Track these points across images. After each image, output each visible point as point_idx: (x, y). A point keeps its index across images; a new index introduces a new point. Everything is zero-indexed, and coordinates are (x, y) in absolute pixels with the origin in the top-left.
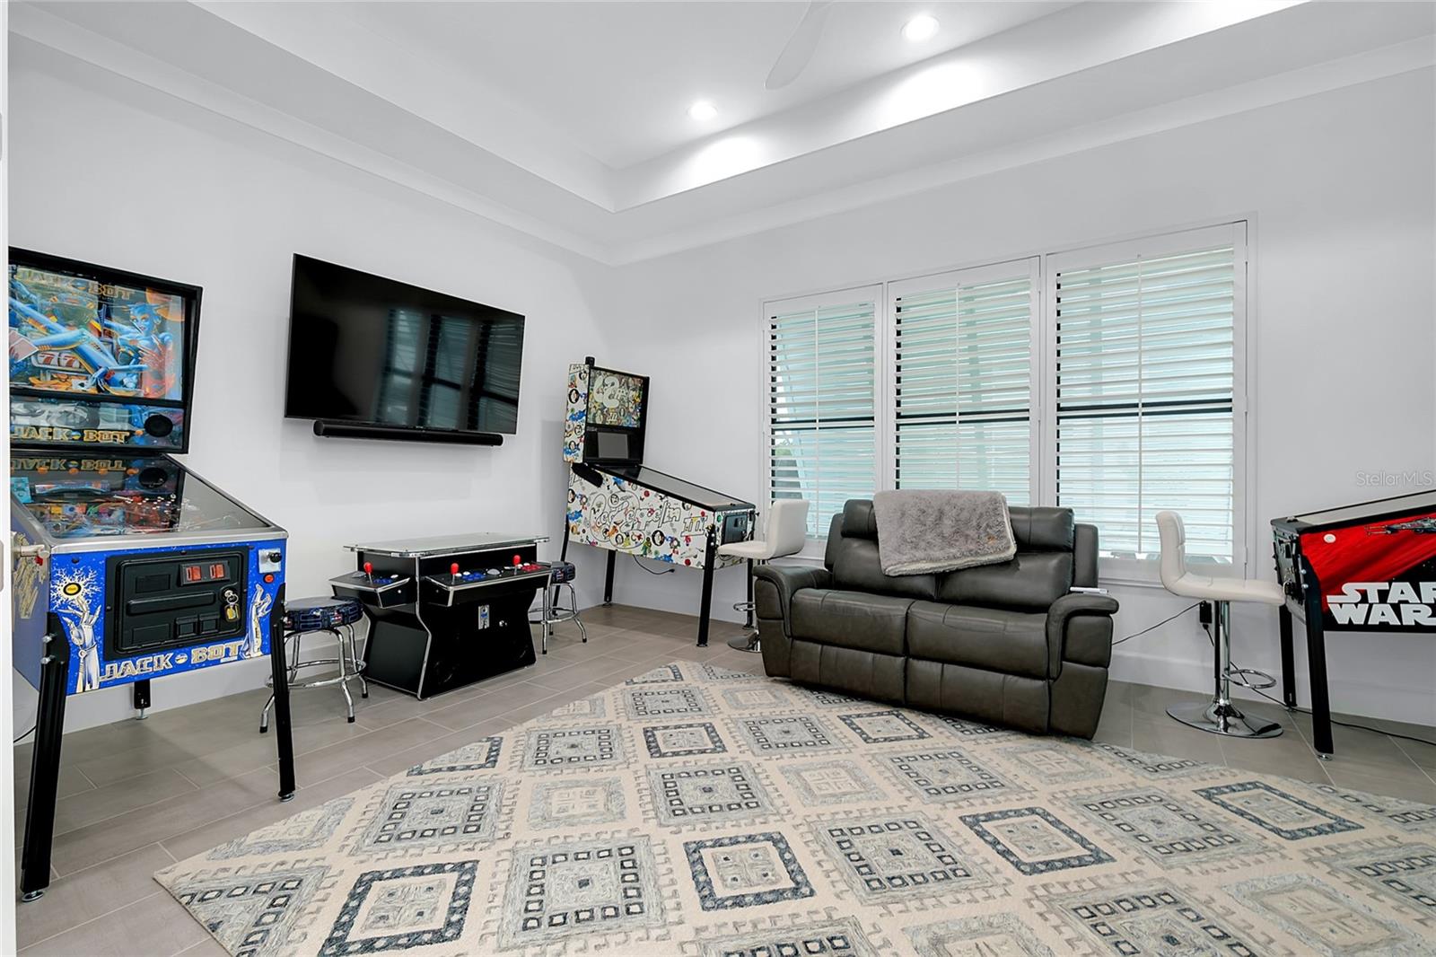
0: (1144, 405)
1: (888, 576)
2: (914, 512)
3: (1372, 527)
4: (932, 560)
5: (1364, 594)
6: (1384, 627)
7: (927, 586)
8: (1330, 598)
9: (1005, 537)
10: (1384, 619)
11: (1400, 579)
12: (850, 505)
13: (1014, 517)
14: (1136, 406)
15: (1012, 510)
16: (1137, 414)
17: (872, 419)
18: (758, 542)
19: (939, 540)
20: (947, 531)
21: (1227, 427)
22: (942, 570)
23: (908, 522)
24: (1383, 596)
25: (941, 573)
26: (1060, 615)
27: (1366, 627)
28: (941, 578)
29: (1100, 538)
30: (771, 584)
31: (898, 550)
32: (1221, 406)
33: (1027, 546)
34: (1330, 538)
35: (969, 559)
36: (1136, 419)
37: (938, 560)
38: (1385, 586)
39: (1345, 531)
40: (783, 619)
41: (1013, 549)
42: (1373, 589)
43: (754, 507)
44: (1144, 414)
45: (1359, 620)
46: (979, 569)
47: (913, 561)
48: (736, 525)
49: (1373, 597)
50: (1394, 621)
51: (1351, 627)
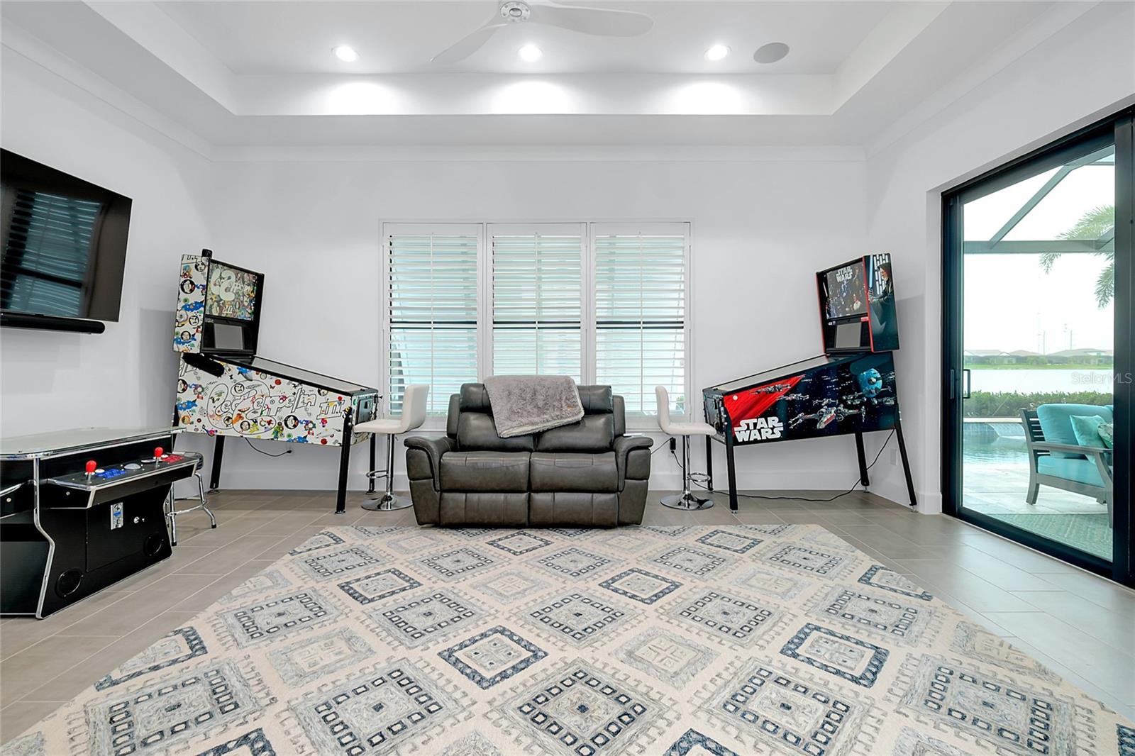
0: (644, 323)
1: (503, 438)
2: (516, 391)
3: (751, 391)
4: (533, 424)
5: (748, 425)
6: (756, 441)
7: (529, 443)
8: (736, 429)
9: (577, 405)
10: (755, 437)
11: (761, 417)
12: (465, 388)
13: (582, 392)
14: (639, 323)
15: (580, 388)
16: (640, 328)
17: (475, 323)
18: (382, 420)
19: (536, 410)
20: (540, 404)
21: (681, 337)
22: (537, 431)
23: (514, 398)
24: (755, 425)
25: (537, 433)
26: (624, 451)
27: (749, 442)
28: (537, 436)
29: (625, 404)
30: (421, 451)
31: (509, 419)
32: (677, 325)
33: (591, 411)
34: (735, 398)
35: (556, 421)
36: (639, 331)
37: (537, 423)
38: (755, 421)
39: (741, 393)
40: (433, 477)
41: (583, 413)
42: (751, 422)
43: (377, 391)
44: (644, 328)
45: (746, 440)
46: (562, 429)
47: (521, 426)
48: (366, 407)
49: (751, 427)
50: (759, 438)
51: (744, 443)
